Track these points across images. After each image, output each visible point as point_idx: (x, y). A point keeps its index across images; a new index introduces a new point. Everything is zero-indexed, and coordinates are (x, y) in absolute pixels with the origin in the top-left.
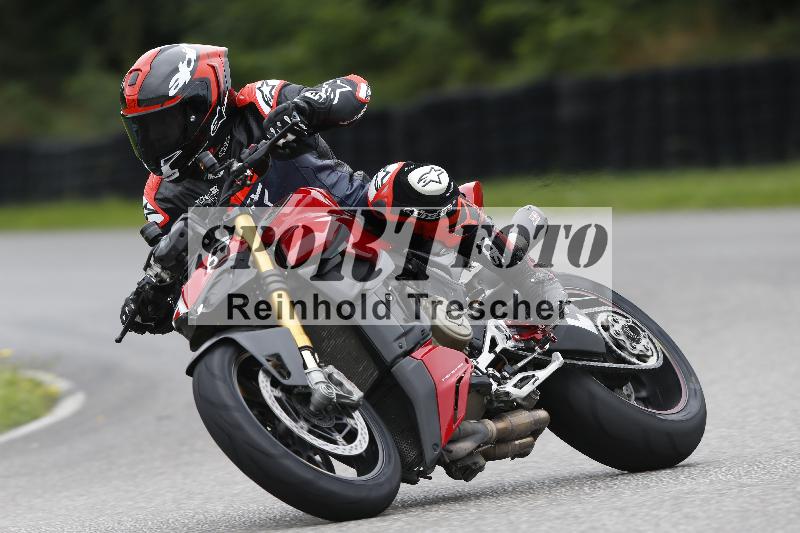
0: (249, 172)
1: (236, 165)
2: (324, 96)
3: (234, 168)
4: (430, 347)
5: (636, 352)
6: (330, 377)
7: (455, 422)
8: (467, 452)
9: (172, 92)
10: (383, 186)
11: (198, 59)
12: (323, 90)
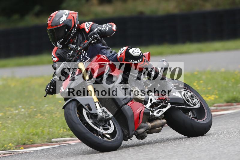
0: (83, 51)
1: (79, 48)
2: (104, 29)
3: (79, 49)
4: (133, 102)
5: (193, 103)
6: (103, 110)
7: (139, 124)
8: (142, 132)
9: (61, 23)
10: (122, 53)
11: (69, 14)
12: (104, 27)
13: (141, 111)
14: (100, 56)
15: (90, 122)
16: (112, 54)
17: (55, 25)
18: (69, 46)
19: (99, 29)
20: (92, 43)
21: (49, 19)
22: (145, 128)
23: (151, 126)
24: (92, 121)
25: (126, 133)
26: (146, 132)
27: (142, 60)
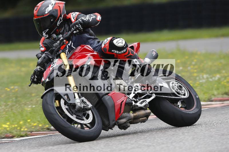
2: (87, 19)
6: (82, 101)
7: (120, 114)
8: (124, 122)
9: (46, 13)
10: (106, 44)
11: (55, 4)
12: (87, 17)
13: (123, 101)
14: (84, 46)
16: (99, 44)
17: (41, 15)
18: (52, 36)
19: (82, 19)
20: (74, 33)
21: (35, 9)
22: (127, 118)
23: (134, 116)
25: (107, 123)
26: (129, 122)
27: (127, 50)
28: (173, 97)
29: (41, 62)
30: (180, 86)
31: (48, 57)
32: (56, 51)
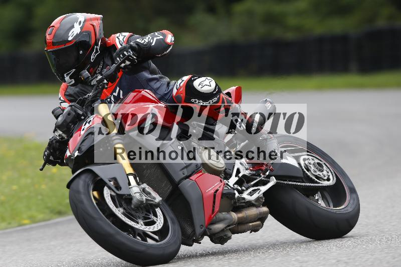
0: (105, 81)
1: (99, 77)
2: (147, 41)
4: (201, 173)
6: (143, 190)
7: (213, 214)
9: (70, 39)
10: (181, 87)
11: (85, 21)
12: (147, 38)
13: (217, 190)
14: (140, 92)
15: (119, 212)
22: (227, 221)
23: (238, 218)
24: (122, 210)
25: (189, 230)
26: (230, 229)
27: (219, 99)
28: (308, 184)
29: (63, 123)
30: (318, 164)
31: (75, 111)
32: (89, 101)
